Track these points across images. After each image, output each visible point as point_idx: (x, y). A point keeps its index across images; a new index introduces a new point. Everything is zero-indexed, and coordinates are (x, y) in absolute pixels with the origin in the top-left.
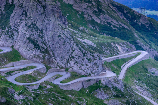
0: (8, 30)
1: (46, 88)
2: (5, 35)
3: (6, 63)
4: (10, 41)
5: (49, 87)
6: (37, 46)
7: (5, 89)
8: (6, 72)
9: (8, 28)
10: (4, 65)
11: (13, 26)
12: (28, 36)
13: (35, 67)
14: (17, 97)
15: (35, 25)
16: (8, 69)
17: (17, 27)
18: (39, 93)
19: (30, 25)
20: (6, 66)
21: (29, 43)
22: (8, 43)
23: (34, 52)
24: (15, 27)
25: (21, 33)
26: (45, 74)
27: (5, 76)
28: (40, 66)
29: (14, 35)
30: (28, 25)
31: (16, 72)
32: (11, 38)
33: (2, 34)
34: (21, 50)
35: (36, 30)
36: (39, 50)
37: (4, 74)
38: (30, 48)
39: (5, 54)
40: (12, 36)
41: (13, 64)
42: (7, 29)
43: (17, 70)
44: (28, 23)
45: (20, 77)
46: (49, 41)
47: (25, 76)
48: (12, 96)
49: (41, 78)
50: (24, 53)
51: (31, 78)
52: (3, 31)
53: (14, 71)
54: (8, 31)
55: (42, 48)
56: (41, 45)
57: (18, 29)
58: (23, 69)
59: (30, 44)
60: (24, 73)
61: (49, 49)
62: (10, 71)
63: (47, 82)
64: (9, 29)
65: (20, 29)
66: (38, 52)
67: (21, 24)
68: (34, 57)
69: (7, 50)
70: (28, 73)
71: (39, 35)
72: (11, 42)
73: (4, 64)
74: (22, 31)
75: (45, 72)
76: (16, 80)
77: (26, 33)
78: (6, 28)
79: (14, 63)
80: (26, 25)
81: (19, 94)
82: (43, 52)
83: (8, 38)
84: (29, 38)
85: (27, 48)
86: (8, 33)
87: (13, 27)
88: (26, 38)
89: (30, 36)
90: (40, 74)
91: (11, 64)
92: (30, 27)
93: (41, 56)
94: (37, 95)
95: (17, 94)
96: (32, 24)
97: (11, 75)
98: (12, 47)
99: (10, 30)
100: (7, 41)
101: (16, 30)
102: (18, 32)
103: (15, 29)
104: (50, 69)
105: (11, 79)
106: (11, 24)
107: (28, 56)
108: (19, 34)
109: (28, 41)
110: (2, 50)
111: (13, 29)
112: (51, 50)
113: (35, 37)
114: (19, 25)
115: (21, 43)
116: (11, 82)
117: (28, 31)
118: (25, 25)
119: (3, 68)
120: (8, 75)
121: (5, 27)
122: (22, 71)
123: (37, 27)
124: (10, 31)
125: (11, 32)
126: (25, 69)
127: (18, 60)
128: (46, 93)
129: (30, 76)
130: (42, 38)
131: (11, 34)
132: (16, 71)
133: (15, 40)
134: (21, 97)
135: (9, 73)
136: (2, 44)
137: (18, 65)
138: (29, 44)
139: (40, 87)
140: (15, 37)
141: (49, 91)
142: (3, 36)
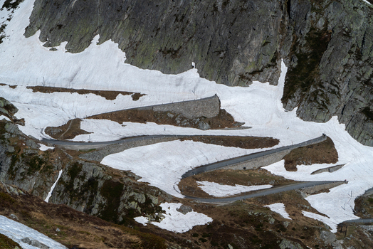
0: (317, 92)
2: (308, 103)
4: (321, 116)
8: (312, 191)
9: (315, 86)
11: (327, 82)
12: (365, 106)
17: (335, 83)
19: (367, 78)
21: (365, 121)
24: (331, 84)
25: (347, 99)
29: (331, 102)
30: (362, 79)
32: (322, 109)
33: (301, 100)
38: (368, 134)
40: (324, 105)
42: (314, 89)
44: (364, 74)
52: (304, 93)
54: (315, 94)
57: (338, 88)
59: (370, 125)
64: (319, 88)
65: (344, 88)
67: (345, 77)
74: (350, 94)
77: (360, 98)
78: (312, 86)
79: (331, 168)
80: (358, 79)
81: (346, 245)
83: (315, 110)
84: (366, 111)
85: (362, 134)
86: (315, 98)
87: (327, 85)
88: (359, 110)
89: (370, 104)
92: (367, 82)
95: (342, 245)
99: (321, 90)
100: (314, 117)
101: (333, 92)
102: (339, 96)
103: (333, 87)
106: (323, 77)
108: (342, 99)
109: (364, 117)
114: (341, 80)
117: (363, 94)
118: (355, 79)
121: (308, 84)
124: (320, 93)
125: (322, 95)
129: (371, 201)
131: (323, 102)
138: (366, 124)
140: (332, 108)
142: (303, 106)
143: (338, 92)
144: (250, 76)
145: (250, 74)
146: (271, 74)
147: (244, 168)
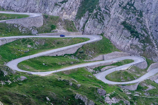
0: (97, 13)
1: (148, 89)
2: (93, 19)
3: (94, 56)
4: (99, 26)
5: (150, 87)
6: (134, 33)
7: (93, 90)
8: (94, 68)
9: (96, 10)
10: (92, 58)
11: (103, 7)
12: (123, 21)
13: (132, 61)
14: (108, 100)
15: (132, 5)
16: (97, 64)
17: (108, 8)
18: (138, 95)
19: (125, 5)
20: (95, 59)
21: (123, 29)
22: (96, 29)
23: (130, 41)
24: (105, 8)
25: (114, 17)
26: (146, 70)
27: (93, 73)
28: (139, 60)
29: (105, 18)
30: (122, 6)
31: (106, 68)
32: (100, 22)
33: (89, 17)
34: (113, 39)
35: (133, 12)
36: (137, 39)
37: (91, 70)
38: (125, 36)
39: (93, 43)
40: (101, 21)
41: (103, 57)
42: (96, 11)
43: (108, 65)
44: (123, 3)
45: (112, 74)
46: (150, 27)
47: (119, 73)
48: (102, 99)
49: (140, 76)
50: (118, 43)
51: (127, 76)
52: (90, 13)
53: (104, 66)
54: (96, 15)
55: (142, 35)
56: (139, 32)
57: (109, 11)
58: (117, 63)
59: (126, 31)
60: (118, 69)
61: (151, 38)
62: (100, 66)
63: (148, 81)
64: (98, 11)
65: (112, 11)
66: (136, 42)
67: (113, 4)
68: (131, 48)
69: (95, 39)
70: (122, 69)
71: (138, 19)
72: (100, 28)
73: (91, 56)
74: (115, 14)
75: (145, 67)
76: (107, 78)
77: (121, 16)
78: (94, 10)
79: (104, 55)
80: (120, 6)
81: (111, 97)
82: (143, 42)
83: (96, 23)
84: (124, 23)
85: (122, 36)
86: (97, 16)
87: (103, 9)
88: (120, 23)
89: (126, 20)
90: (139, 71)
91: (101, 56)
92: (125, 8)
93: (140, 47)
94: (135, 98)
95: (109, 96)
96: (128, 4)
97: (100, 71)
98: (102, 35)
99: (99, 12)
100: (95, 27)
101: (106, 13)
102: (110, 15)
103: (106, 11)
104: (153, 64)
105: (100, 77)
106: (101, 5)
107: (123, 46)
108: (111, 17)
109: (123, 27)
110: (89, 39)
111: (103, 11)
112: (153, 38)
113: (132, 22)
114: (110, 6)
115: (113, 30)
116: (101, 80)
117: (122, 14)
118: (118, 6)
119: (91, 62)
120: (96, 72)
121: (93, 8)
122: (115, 66)
123: (135, 8)
124: (99, 13)
125: (100, 15)
126: (118, 64)
127: (109, 52)
128: (147, 95)
129: (126, 73)
130: (141, 22)
131: (100, 18)
132: (106, 66)
133: (106, 26)
134: (114, 101)
135: (99, 69)
136: (89, 31)
137: (110, 58)
138: (124, 31)
139: (139, 88)
140: (106, 22)
141: (151, 92)
142: (90, 20)
143: (109, 13)
144: (60, 4)
145: (60, 3)
146: (72, 3)
147: (57, 55)
